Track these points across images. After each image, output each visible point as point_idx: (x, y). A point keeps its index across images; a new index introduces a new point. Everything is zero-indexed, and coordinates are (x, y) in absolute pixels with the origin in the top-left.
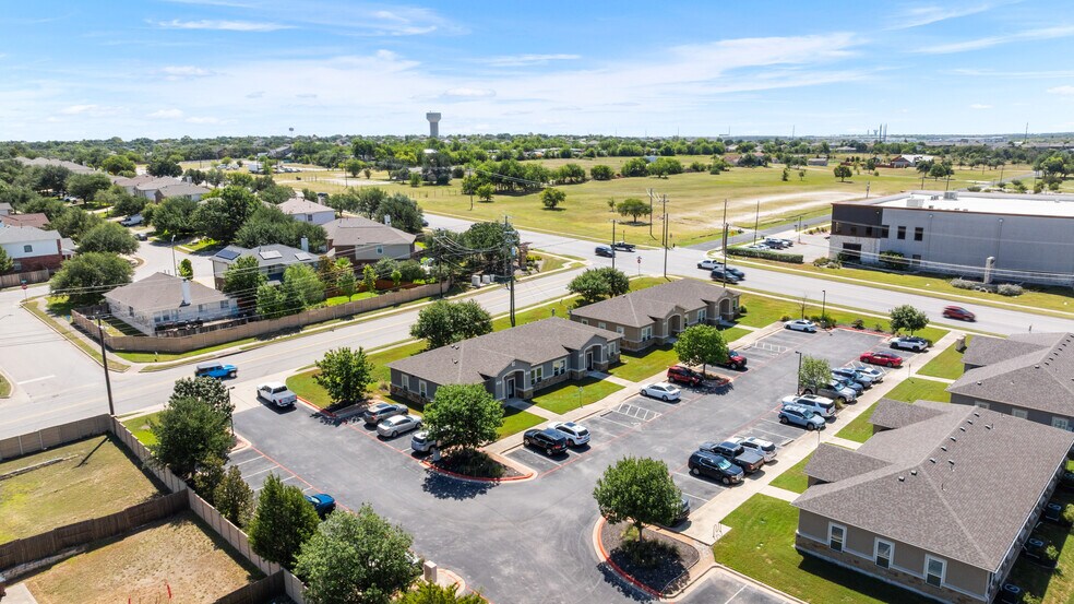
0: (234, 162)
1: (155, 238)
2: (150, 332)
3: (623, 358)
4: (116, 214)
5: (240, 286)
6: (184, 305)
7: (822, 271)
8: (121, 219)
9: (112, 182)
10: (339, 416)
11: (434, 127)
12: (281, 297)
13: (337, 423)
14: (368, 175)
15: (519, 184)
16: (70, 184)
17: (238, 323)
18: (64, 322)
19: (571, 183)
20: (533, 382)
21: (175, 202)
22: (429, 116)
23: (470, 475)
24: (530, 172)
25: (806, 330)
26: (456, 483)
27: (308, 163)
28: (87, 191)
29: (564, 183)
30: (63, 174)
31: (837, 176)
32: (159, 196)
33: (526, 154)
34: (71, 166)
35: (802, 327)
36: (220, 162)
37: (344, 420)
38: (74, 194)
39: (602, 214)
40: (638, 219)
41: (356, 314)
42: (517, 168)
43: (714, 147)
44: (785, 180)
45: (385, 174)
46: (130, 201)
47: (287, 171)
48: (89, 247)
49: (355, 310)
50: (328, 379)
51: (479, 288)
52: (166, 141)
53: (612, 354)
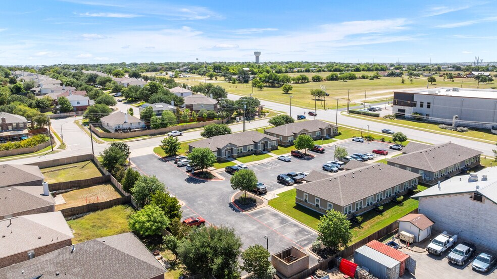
0: (164, 73)
1: (125, 101)
2: (113, 131)
3: (279, 147)
4: (113, 92)
5: (146, 117)
6: (125, 122)
7: (386, 120)
8: (114, 94)
9: (113, 79)
10: (167, 159)
11: (257, 58)
12: (159, 122)
13: (166, 161)
14: (216, 79)
15: (277, 83)
16: (98, 80)
17: (144, 130)
18: (86, 128)
19: (302, 83)
20: (238, 153)
21: (133, 88)
22: (255, 53)
23: (201, 178)
24: (281, 78)
25: (360, 141)
26: (196, 180)
27: (194, 73)
28: (103, 83)
29: (298, 83)
30: (96, 76)
31: (429, 81)
32: (128, 84)
33: (289, 70)
34: (100, 74)
35: (358, 140)
36: (159, 73)
37: (168, 161)
38: (99, 84)
39: (307, 96)
40: (320, 98)
41: (188, 129)
42: (276, 76)
43: (381, 68)
44: (403, 83)
45: (223, 78)
46: (117, 87)
47: (184, 77)
48: (99, 103)
49: (188, 128)
50: (165, 147)
51: (238, 122)
52: (143, 64)
53: (274, 145)
